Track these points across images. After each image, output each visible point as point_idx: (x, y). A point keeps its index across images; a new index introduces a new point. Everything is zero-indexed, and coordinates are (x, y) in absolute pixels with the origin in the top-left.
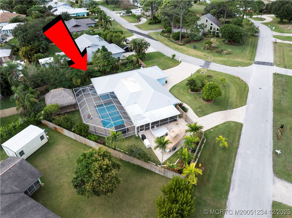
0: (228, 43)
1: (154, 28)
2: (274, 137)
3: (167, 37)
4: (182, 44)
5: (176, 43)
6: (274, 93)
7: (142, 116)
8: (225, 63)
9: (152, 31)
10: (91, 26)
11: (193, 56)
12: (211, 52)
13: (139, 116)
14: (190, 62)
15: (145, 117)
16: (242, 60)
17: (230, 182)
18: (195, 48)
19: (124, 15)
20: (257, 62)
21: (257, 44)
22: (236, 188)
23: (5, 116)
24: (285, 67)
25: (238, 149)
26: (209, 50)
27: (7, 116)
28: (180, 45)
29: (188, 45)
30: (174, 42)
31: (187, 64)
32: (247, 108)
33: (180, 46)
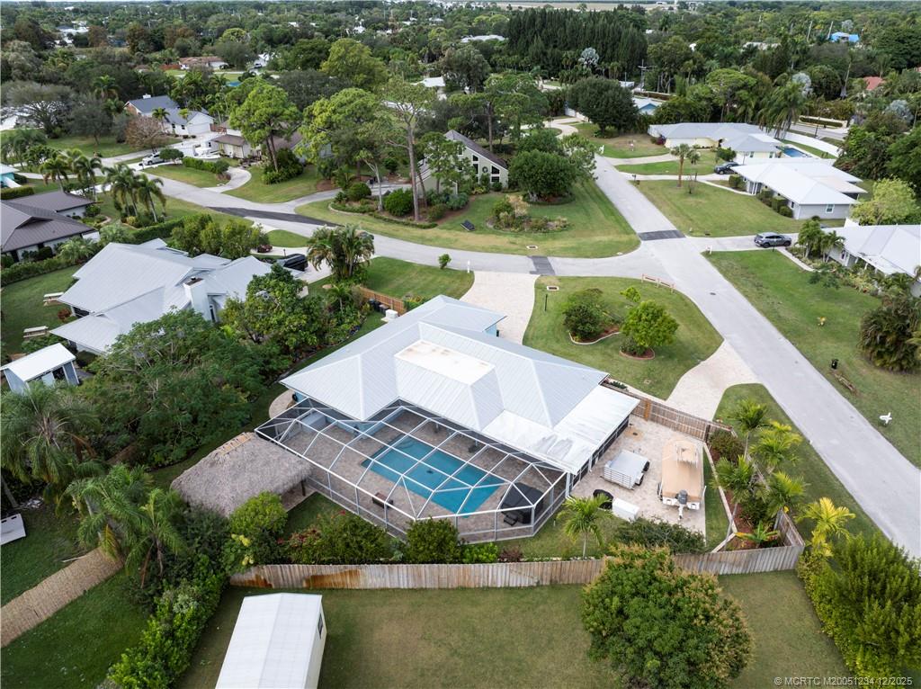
0: (540, 201)
1: (298, 193)
2: (841, 392)
3: (364, 212)
4: (427, 224)
5: (407, 225)
6: (746, 296)
7: (558, 440)
8: (579, 253)
9: (298, 202)
10: (72, 215)
11: (485, 250)
12: (520, 230)
13: (550, 442)
14: (496, 268)
15: (570, 442)
16: (611, 237)
17: (871, 521)
18: (470, 227)
19: (154, 166)
20: (646, 235)
21: (601, 192)
22: (895, 530)
23: (38, 620)
24: (708, 235)
25: (811, 443)
26: (512, 226)
27: (44, 618)
28: (425, 228)
29: (445, 223)
30: (398, 223)
31: (493, 274)
32: (733, 346)
33: (424, 231)
